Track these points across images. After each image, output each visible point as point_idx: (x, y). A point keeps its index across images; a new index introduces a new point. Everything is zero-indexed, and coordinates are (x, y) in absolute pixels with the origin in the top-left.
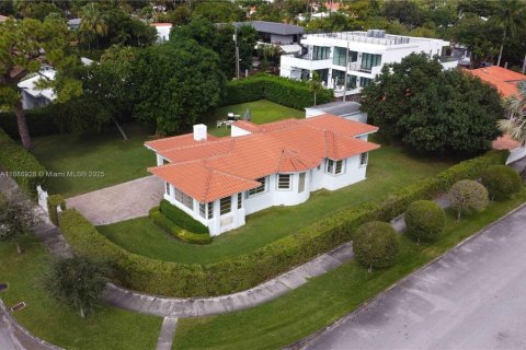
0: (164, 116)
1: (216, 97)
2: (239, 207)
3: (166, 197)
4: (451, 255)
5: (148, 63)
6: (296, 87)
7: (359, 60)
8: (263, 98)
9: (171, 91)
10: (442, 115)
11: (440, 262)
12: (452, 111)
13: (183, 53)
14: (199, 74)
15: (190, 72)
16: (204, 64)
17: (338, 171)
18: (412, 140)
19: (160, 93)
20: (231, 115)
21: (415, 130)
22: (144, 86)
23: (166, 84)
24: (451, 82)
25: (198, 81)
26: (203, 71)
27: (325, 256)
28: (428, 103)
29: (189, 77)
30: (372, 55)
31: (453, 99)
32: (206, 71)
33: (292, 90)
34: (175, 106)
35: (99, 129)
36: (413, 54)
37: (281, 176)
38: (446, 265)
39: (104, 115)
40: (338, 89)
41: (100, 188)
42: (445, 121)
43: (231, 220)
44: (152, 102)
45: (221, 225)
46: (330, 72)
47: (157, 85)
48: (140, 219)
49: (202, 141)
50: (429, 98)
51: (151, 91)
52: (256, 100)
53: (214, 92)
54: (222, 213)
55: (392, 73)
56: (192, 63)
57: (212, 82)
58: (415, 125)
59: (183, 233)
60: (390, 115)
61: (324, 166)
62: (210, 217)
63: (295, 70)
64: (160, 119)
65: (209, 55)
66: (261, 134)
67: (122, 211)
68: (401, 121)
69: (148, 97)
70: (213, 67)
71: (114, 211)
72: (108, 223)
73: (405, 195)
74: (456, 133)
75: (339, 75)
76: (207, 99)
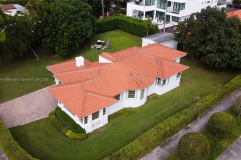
0: (59, 46)
1: (90, 32)
2: (104, 114)
3: (59, 105)
4: (237, 145)
5: (49, 14)
6: (136, 23)
7: (172, 6)
8: (117, 28)
9: (63, 32)
10: (227, 47)
11: (231, 151)
12: (234, 45)
13: (70, 6)
14: (80, 19)
15: (74, 18)
16: (83, 13)
17: (164, 83)
18: (207, 61)
19: (57, 33)
20: (99, 41)
21: (209, 55)
22: (47, 29)
23: (60, 27)
24: (232, 26)
25: (79, 23)
26: (82, 17)
27: (158, 148)
28: (219, 39)
29: (74, 21)
30: (180, 4)
31: (235, 37)
32: (84, 17)
33: (134, 25)
34: (66, 41)
35: (22, 55)
36: (208, 7)
37: (129, 91)
38: (235, 154)
39: (23, 47)
40: (159, 23)
41: (20, 96)
42: (229, 51)
43: (99, 122)
44: (52, 38)
45: (93, 126)
46: (155, 12)
47: (55, 28)
48: (43, 120)
49: (81, 68)
50: (219, 36)
51: (51, 32)
52: (113, 30)
53: (89, 29)
54: (93, 119)
55: (196, 18)
56: (76, 12)
57: (88, 24)
58: (209, 52)
59: (69, 133)
60: (193, 45)
61: (155, 81)
62: (86, 123)
63: (135, 11)
64: (57, 49)
65: (86, 7)
66: (117, 63)
67: (32, 113)
68: (200, 49)
69: (49, 35)
70: (88, 15)
71: (27, 114)
72: (23, 124)
73: (206, 103)
74: (236, 59)
75: (160, 14)
76: (85, 34)
